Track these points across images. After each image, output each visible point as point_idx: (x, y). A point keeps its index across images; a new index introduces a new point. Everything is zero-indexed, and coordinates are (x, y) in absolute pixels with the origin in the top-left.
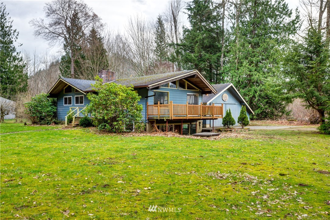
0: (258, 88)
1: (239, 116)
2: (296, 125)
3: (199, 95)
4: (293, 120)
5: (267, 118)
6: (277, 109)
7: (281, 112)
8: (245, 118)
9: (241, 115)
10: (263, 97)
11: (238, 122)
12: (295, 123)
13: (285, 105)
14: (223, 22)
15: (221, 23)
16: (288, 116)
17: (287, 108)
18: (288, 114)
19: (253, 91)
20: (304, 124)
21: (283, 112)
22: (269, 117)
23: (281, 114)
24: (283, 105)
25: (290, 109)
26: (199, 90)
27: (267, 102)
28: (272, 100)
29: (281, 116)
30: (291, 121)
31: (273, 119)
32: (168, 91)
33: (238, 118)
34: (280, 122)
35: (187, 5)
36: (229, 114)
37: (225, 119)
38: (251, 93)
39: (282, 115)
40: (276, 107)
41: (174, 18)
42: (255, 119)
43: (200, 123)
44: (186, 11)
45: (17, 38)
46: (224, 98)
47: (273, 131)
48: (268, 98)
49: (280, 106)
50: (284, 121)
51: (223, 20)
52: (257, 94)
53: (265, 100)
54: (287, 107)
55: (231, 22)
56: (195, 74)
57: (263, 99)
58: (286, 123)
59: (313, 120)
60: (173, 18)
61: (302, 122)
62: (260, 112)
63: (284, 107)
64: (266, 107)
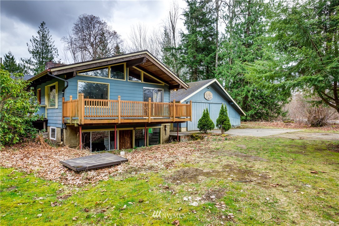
0: (251, 88)
1: (218, 118)
2: (294, 128)
3: (165, 91)
4: (290, 122)
5: (261, 119)
6: (273, 109)
7: (276, 113)
8: (225, 120)
9: (220, 116)
10: (257, 98)
11: (217, 125)
12: (293, 125)
13: (281, 106)
14: (217, 24)
15: (215, 25)
16: (284, 117)
17: (283, 109)
18: (284, 115)
19: (246, 90)
20: (303, 127)
21: (279, 113)
22: (263, 118)
23: (276, 115)
24: (279, 105)
25: (286, 110)
26: (164, 84)
27: (261, 103)
28: (266, 100)
29: (277, 117)
30: (288, 123)
31: (268, 121)
32: (108, 82)
33: (217, 120)
34: (275, 124)
35: (183, 11)
36: (206, 115)
37: (201, 121)
38: (244, 93)
39: (278, 115)
40: (271, 108)
41: (173, 26)
42: (248, 120)
43: (165, 126)
44: (183, 17)
45: (58, 55)
46: (207, 96)
47: (262, 140)
48: (263, 99)
49: (276, 106)
50: (280, 123)
51: (217, 22)
52: (250, 93)
53: (260, 101)
54: (283, 107)
55: (224, 22)
56: (143, 56)
57: (257, 99)
58: (282, 124)
59: (315, 121)
60: (171, 26)
61: (300, 125)
62: (253, 113)
63: (280, 108)
64: (261, 107)
